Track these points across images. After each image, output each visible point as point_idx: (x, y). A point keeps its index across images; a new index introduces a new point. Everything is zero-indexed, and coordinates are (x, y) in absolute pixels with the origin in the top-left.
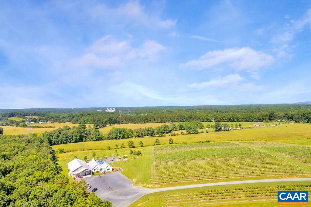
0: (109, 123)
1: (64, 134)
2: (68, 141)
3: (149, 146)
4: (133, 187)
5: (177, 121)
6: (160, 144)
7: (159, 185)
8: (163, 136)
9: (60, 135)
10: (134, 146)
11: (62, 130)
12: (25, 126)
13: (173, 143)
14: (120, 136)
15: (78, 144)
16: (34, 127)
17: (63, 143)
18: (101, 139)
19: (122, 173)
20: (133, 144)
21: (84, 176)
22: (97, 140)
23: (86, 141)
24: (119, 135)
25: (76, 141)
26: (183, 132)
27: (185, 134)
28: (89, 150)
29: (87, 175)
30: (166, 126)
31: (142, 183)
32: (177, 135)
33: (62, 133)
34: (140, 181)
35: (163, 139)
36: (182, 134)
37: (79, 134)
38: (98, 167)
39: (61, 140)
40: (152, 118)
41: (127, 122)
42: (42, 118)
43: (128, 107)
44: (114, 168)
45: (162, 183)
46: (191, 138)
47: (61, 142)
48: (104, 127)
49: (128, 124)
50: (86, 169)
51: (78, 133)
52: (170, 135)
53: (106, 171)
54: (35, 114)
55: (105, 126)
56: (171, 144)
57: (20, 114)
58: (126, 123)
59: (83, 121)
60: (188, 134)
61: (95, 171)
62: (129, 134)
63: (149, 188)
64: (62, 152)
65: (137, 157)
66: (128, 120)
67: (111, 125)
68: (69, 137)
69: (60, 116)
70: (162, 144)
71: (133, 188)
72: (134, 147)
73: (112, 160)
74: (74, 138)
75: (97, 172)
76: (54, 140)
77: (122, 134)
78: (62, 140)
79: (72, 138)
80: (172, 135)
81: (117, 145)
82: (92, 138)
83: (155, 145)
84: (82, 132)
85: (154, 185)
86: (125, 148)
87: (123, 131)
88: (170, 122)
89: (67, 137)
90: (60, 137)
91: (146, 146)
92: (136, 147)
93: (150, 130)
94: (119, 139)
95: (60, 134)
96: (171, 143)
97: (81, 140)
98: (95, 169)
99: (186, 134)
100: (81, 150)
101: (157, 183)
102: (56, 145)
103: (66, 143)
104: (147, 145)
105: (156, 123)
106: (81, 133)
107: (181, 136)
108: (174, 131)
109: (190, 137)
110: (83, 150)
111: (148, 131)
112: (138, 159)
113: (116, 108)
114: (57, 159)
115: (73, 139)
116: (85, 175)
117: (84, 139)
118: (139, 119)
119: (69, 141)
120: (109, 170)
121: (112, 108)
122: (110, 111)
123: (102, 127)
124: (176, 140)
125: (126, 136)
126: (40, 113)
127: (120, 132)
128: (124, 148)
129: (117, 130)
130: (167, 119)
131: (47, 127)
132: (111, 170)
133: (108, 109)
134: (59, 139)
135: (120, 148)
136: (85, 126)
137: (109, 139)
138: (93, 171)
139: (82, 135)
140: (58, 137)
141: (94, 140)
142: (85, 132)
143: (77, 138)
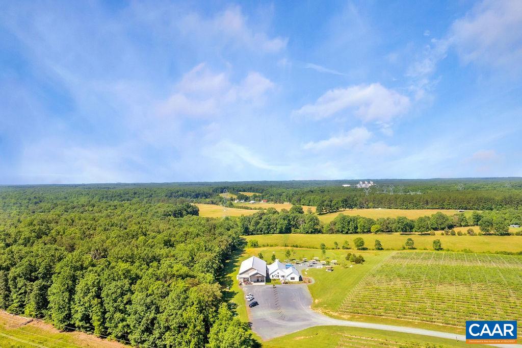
0: (343, 206)
1: (265, 221)
2: (270, 230)
3: (393, 250)
4: (308, 310)
5: (476, 207)
6: (415, 249)
7: (349, 316)
8: (429, 234)
9: (260, 221)
10: (365, 246)
11: (264, 214)
12: (231, 205)
13: (441, 249)
14: (349, 230)
15: (281, 237)
16: (241, 207)
17: (264, 233)
18: (320, 232)
19: (309, 287)
20: (362, 243)
21: (255, 282)
22: (312, 233)
23: (295, 232)
24: (349, 227)
25: (281, 232)
26: (472, 231)
27: (477, 233)
28: (294, 246)
29: (260, 282)
30: (442, 217)
31: (325, 307)
32: (460, 234)
33: (264, 217)
34: (325, 304)
35: (425, 240)
36: (470, 233)
37: (286, 222)
38: (278, 273)
39: (261, 228)
40: (422, 199)
41: (376, 206)
42: (257, 194)
43: (401, 180)
45: (356, 314)
46: (487, 243)
47: (261, 232)
48: (333, 212)
49: (377, 209)
50: (257, 273)
51: (284, 219)
52: (443, 234)
53: (289, 281)
54: (251, 189)
55: (335, 212)
56: (438, 250)
57: (234, 189)
58: (374, 208)
59: (308, 202)
60: (484, 235)
61: (274, 278)
62: (364, 227)
63: (331, 316)
64: (255, 245)
65: (351, 266)
66: (379, 202)
67: (347, 209)
68: (271, 225)
69: (284, 192)
70: (420, 249)
71: (307, 312)
72: (364, 249)
73: (311, 266)
74: (279, 226)
75: (274, 280)
76: (251, 228)
77: (352, 225)
79: (276, 227)
80: (447, 234)
81: (336, 243)
82: (304, 229)
83: (404, 248)
84: (291, 218)
85: (340, 314)
86: (350, 248)
87: (354, 220)
88: (459, 209)
89: (269, 225)
90: (260, 224)
91: (388, 249)
92: (369, 249)
93: (403, 222)
94: (347, 233)
95: (261, 219)
96: (438, 247)
97: (288, 230)
98: (273, 274)
99: (480, 234)
100: (283, 246)
101: (347, 312)
102: (255, 235)
103: (268, 233)
104: (390, 248)
105: (429, 210)
106: (289, 220)
107: (468, 236)
108: (461, 226)
109: (486, 241)
110: (286, 246)
111: (398, 222)
112: (351, 268)
113: (375, 181)
114: (242, 255)
115: (277, 229)
116: (258, 281)
117: (293, 229)
118: (398, 200)
119: (272, 230)
120: (294, 279)
121: (369, 181)
122: (363, 186)
123: (330, 213)
124: (452, 244)
125: (359, 230)
126: (257, 188)
127: (349, 222)
128: (347, 248)
129: (344, 218)
130: (454, 202)
131: (256, 209)
132: (297, 279)
133: (361, 183)
134: (258, 227)
135: (341, 248)
136: (302, 209)
137: (331, 231)
138: (271, 277)
139: (291, 223)
140: (257, 223)
141: (307, 233)
142: (294, 218)
143: (282, 227)
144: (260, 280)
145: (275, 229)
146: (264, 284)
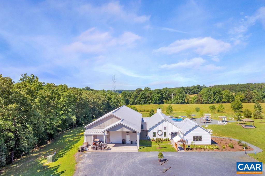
1: (142, 95)
2: (146, 102)
9: (138, 95)
11: (140, 91)
14: (215, 100)
18: (187, 103)
21: (117, 145)
22: (181, 103)
23: (167, 103)
24: (213, 97)
25: (155, 103)
29: (128, 145)
33: (141, 93)
37: (160, 95)
38: (165, 128)
39: (139, 100)
44: (216, 138)
51: (158, 93)
53: (190, 143)
61: (157, 137)
68: (147, 98)
74: (153, 99)
75: (159, 141)
77: (218, 95)
78: (140, 102)
79: (151, 99)
82: (175, 100)
84: (163, 92)
86: (225, 112)
89: (146, 98)
90: (138, 98)
94: (213, 102)
97: (161, 102)
103: (145, 104)
106: (162, 94)
115: (152, 101)
116: (124, 143)
117: (165, 101)
120: (200, 140)
125: (224, 100)
127: (215, 94)
128: (223, 112)
132: (206, 140)
134: (137, 100)
137: (198, 102)
138: (150, 135)
139: (164, 96)
140: (136, 97)
141: (178, 103)
142: (166, 92)
143: (156, 99)
144: (128, 141)
145: (150, 101)
146: (134, 149)
